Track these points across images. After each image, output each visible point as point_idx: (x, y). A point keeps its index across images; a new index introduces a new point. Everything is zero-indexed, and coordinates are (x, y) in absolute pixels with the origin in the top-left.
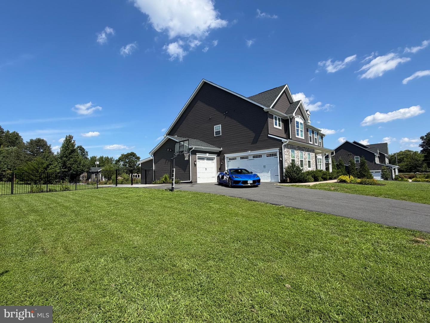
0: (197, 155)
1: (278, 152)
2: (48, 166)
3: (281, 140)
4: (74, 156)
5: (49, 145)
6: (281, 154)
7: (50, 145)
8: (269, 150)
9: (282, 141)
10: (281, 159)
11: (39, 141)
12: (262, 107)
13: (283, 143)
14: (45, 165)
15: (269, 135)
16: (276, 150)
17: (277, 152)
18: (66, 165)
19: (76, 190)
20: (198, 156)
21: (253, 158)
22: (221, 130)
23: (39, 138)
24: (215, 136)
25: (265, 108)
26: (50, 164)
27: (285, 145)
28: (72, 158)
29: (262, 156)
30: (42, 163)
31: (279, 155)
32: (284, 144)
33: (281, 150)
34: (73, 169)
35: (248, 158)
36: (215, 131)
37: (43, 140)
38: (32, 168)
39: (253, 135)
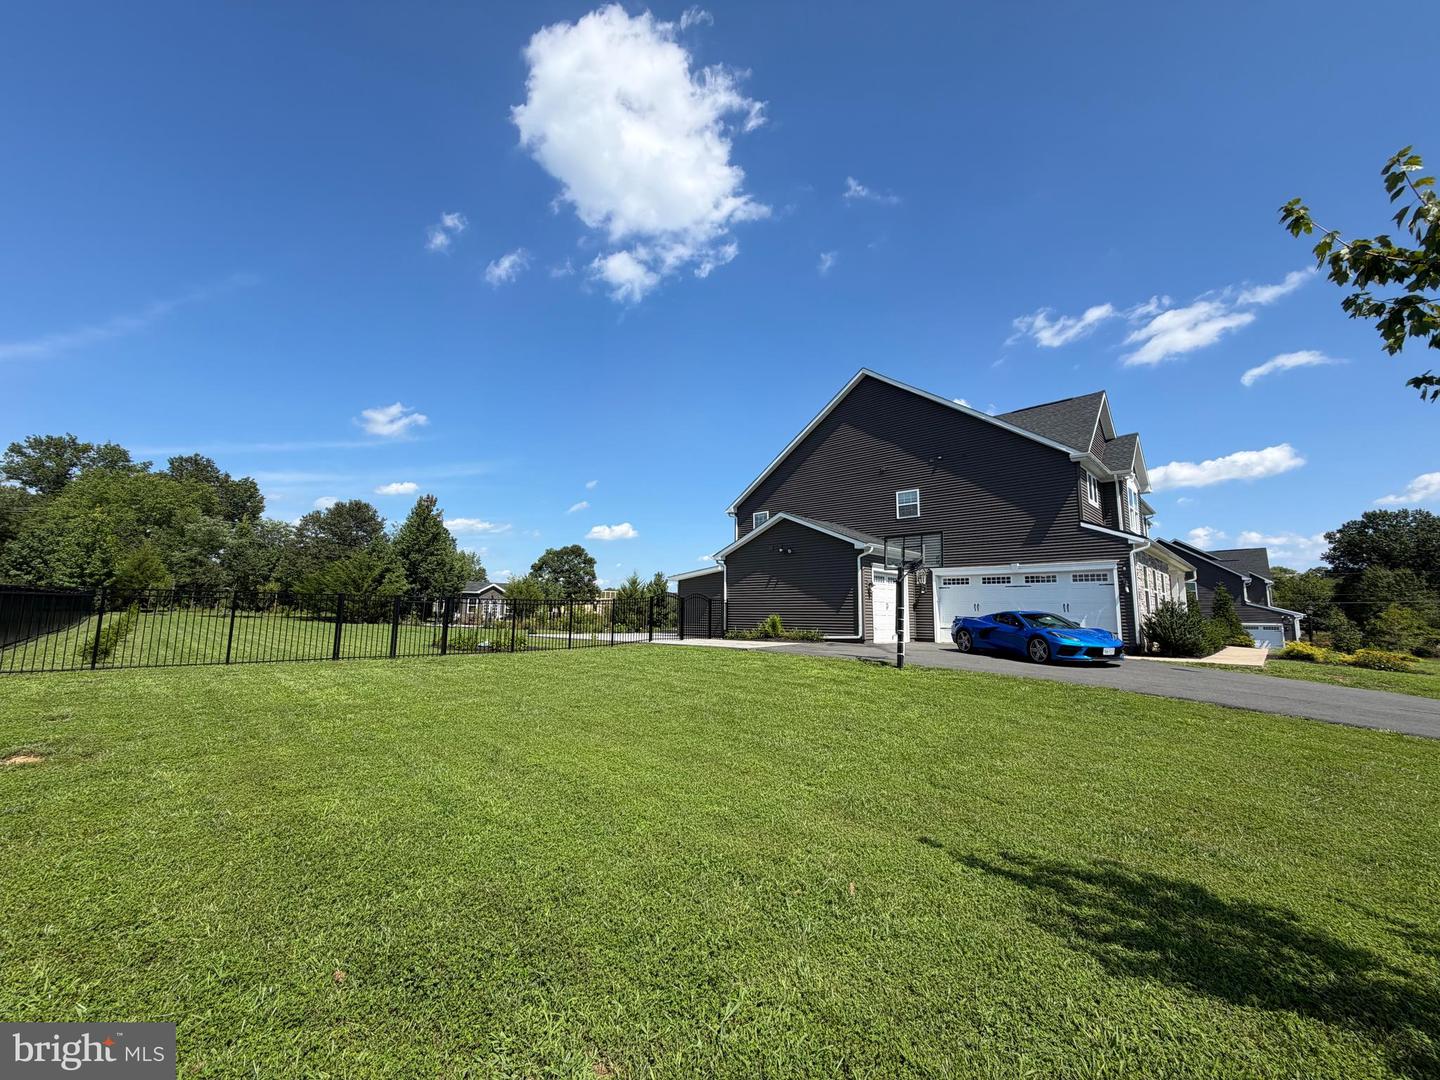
0: (873, 569)
1: (1115, 572)
2: (382, 576)
3: (1127, 540)
4: (438, 550)
5: (379, 520)
6: (1125, 577)
7: (383, 520)
8: (1083, 565)
9: (1130, 542)
10: (1127, 590)
11: (359, 508)
12: (1064, 449)
13: (1130, 547)
14: (377, 572)
15: (1082, 525)
16: (1112, 565)
17: (1112, 570)
18: (416, 573)
19: (569, 648)
20: (875, 572)
21: (1027, 582)
22: (918, 503)
23: (356, 498)
24: (898, 517)
25: (1073, 454)
26: (388, 570)
27: (1137, 553)
28: (432, 554)
29: (1057, 579)
30: (370, 568)
31: (1119, 578)
32: (1134, 551)
33: (1127, 564)
34: (434, 583)
35: (1009, 582)
36: (898, 505)
37: (367, 506)
38: (344, 577)
39: (1028, 522)
